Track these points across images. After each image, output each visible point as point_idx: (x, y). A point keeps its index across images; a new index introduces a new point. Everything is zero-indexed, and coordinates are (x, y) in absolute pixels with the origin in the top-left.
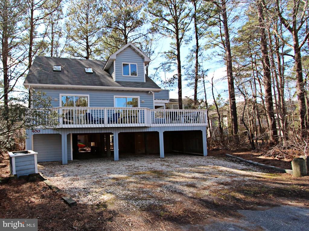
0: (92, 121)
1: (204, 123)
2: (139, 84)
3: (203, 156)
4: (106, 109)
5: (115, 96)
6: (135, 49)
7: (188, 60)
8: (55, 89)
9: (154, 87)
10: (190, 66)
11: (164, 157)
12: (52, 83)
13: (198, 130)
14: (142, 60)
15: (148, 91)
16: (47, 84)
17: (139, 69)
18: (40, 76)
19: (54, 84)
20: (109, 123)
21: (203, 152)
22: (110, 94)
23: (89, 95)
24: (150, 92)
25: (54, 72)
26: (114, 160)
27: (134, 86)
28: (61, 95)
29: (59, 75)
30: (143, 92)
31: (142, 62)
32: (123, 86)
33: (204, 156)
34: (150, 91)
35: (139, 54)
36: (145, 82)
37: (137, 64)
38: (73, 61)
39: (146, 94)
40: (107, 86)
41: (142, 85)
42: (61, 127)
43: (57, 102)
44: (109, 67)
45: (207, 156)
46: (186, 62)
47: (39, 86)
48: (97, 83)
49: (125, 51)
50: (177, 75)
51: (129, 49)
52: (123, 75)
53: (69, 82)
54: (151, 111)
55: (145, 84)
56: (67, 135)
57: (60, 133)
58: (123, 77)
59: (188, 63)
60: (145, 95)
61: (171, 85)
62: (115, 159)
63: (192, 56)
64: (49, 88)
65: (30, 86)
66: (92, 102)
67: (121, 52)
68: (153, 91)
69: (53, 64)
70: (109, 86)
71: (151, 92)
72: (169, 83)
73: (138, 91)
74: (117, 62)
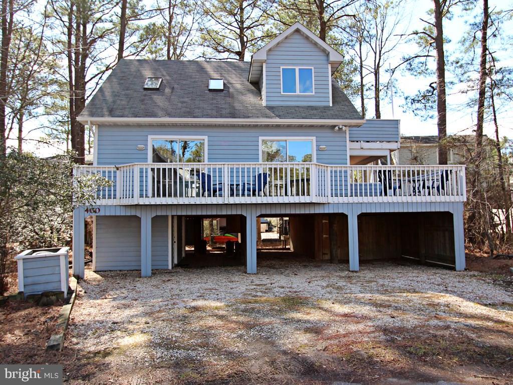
0: (209, 190)
1: (458, 195)
2: (315, 112)
3: (454, 269)
4: (226, 167)
5: (261, 138)
6: (309, 37)
7: (463, 48)
8: (139, 126)
9: (348, 116)
10: (470, 62)
11: (358, 270)
12: (133, 114)
13: (442, 210)
14: (324, 58)
15: (335, 126)
16: (122, 117)
17: (318, 78)
18: (114, 102)
19: (136, 116)
20: (232, 195)
21: (453, 261)
22: (252, 133)
23: (207, 137)
24: (337, 128)
25: (145, 92)
26: (246, 272)
27: (303, 115)
28: (150, 137)
29: (151, 99)
30: (322, 127)
31: (325, 62)
32: (279, 117)
33: (457, 269)
34: (338, 125)
35: (319, 46)
36: (331, 105)
37: (313, 68)
38: (193, 67)
39: (330, 131)
40: (245, 117)
41: (323, 112)
42: (136, 203)
43: (143, 152)
44: (258, 76)
45: (466, 270)
46: (458, 51)
47: (108, 122)
48: (224, 112)
49: (287, 41)
50: (436, 83)
51: (297, 36)
52: (282, 93)
53: (166, 111)
54: (329, 169)
55: (329, 110)
56: (152, 218)
57: (139, 215)
58: (283, 96)
59: (463, 54)
60: (328, 134)
61: (427, 105)
62: (249, 270)
63: (475, 37)
64: (128, 125)
65: (91, 121)
66: (212, 152)
67: (278, 44)
68: (345, 126)
69: (148, 73)
70: (249, 117)
71: (341, 127)
72: (423, 101)
73: (311, 126)
74: (269, 65)
